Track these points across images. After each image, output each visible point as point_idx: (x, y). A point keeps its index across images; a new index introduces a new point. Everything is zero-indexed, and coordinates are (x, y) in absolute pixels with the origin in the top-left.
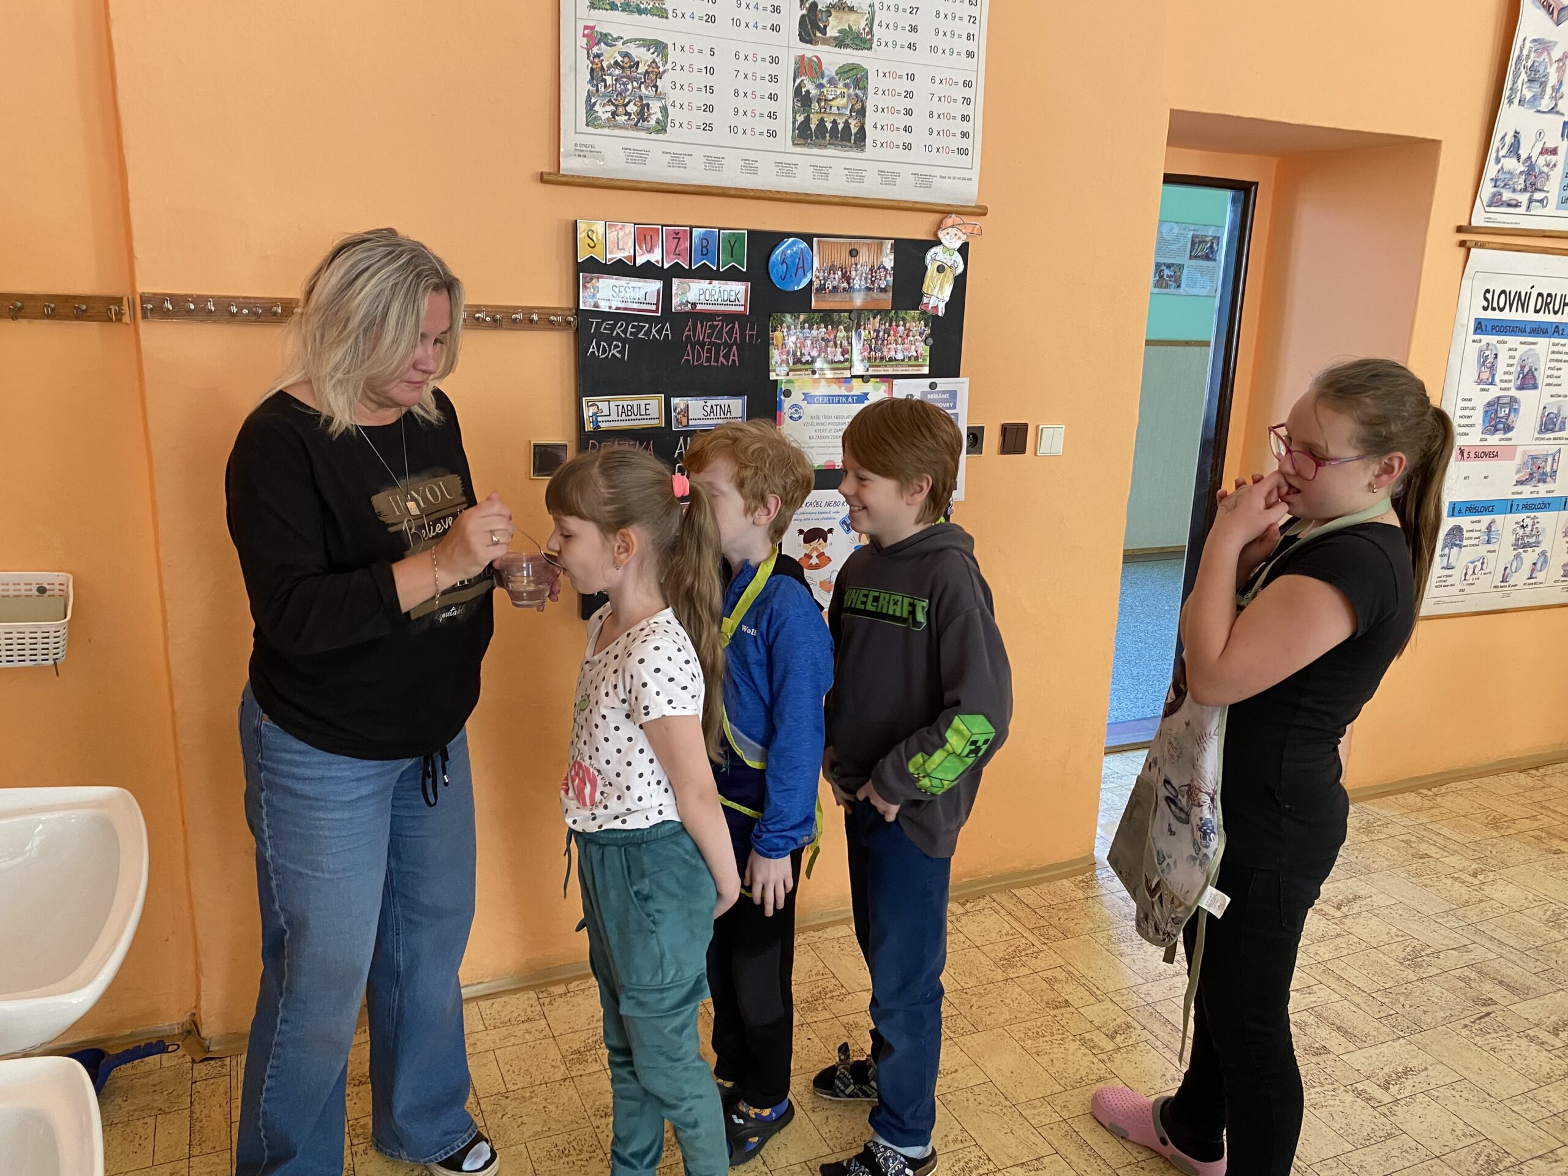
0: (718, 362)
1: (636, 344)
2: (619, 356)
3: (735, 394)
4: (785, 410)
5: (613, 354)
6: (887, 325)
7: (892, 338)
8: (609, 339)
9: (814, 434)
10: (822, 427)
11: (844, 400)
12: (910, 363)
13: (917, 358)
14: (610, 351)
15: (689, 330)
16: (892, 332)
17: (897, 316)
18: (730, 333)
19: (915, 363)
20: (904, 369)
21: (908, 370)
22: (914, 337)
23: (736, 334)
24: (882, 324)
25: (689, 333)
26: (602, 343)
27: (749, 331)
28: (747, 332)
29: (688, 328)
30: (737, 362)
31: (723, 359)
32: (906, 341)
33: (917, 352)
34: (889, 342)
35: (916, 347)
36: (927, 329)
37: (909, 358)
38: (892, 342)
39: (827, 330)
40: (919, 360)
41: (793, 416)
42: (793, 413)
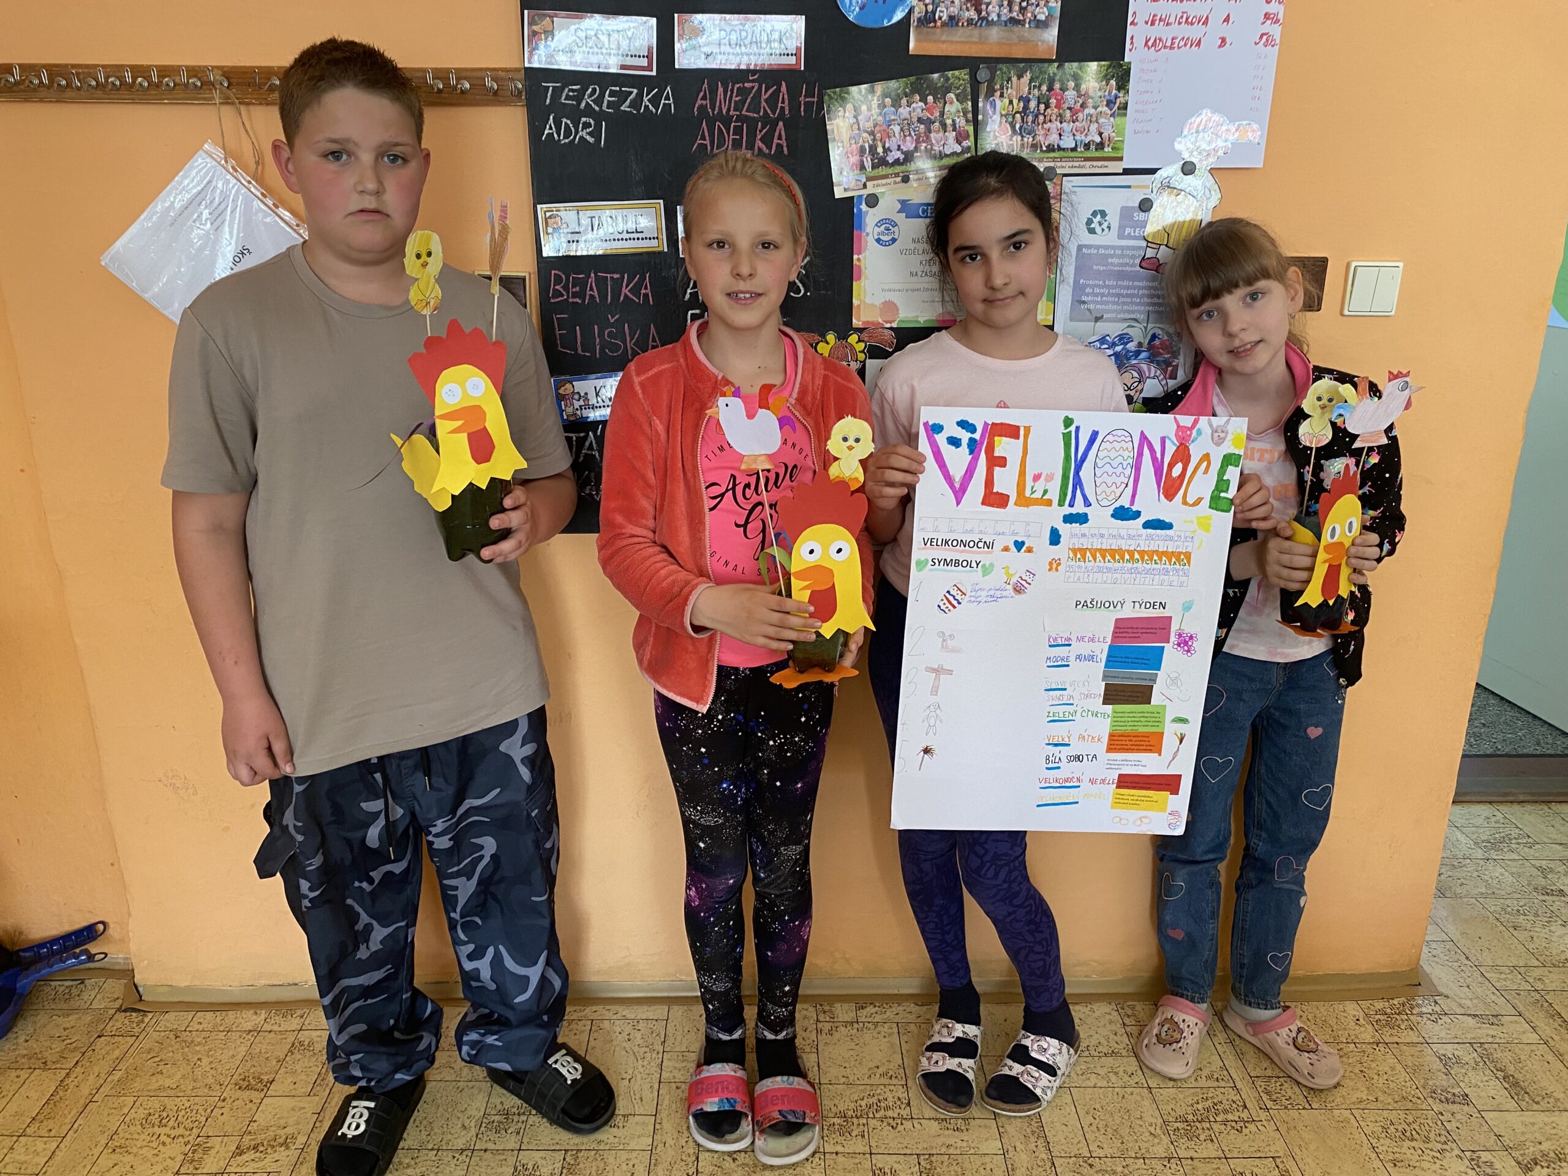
1: (619, 123)
2: (591, 140)
4: (869, 229)
5: (582, 138)
6: (1044, 88)
7: (1053, 111)
8: (575, 115)
9: (919, 269)
12: (1088, 154)
13: (1100, 146)
14: (577, 133)
15: (704, 98)
16: (1053, 101)
18: (773, 101)
20: (1076, 164)
21: (1083, 167)
22: (1095, 108)
23: (783, 102)
24: (1035, 86)
25: (704, 102)
26: (564, 120)
27: (806, 96)
28: (802, 98)
29: (701, 94)
30: (785, 149)
31: (761, 144)
32: (1080, 115)
33: (1101, 134)
34: (1048, 118)
35: (1100, 126)
36: (1121, 95)
37: (1085, 145)
38: (1054, 117)
39: (926, 104)
40: (1106, 150)
41: (882, 237)
42: (883, 233)
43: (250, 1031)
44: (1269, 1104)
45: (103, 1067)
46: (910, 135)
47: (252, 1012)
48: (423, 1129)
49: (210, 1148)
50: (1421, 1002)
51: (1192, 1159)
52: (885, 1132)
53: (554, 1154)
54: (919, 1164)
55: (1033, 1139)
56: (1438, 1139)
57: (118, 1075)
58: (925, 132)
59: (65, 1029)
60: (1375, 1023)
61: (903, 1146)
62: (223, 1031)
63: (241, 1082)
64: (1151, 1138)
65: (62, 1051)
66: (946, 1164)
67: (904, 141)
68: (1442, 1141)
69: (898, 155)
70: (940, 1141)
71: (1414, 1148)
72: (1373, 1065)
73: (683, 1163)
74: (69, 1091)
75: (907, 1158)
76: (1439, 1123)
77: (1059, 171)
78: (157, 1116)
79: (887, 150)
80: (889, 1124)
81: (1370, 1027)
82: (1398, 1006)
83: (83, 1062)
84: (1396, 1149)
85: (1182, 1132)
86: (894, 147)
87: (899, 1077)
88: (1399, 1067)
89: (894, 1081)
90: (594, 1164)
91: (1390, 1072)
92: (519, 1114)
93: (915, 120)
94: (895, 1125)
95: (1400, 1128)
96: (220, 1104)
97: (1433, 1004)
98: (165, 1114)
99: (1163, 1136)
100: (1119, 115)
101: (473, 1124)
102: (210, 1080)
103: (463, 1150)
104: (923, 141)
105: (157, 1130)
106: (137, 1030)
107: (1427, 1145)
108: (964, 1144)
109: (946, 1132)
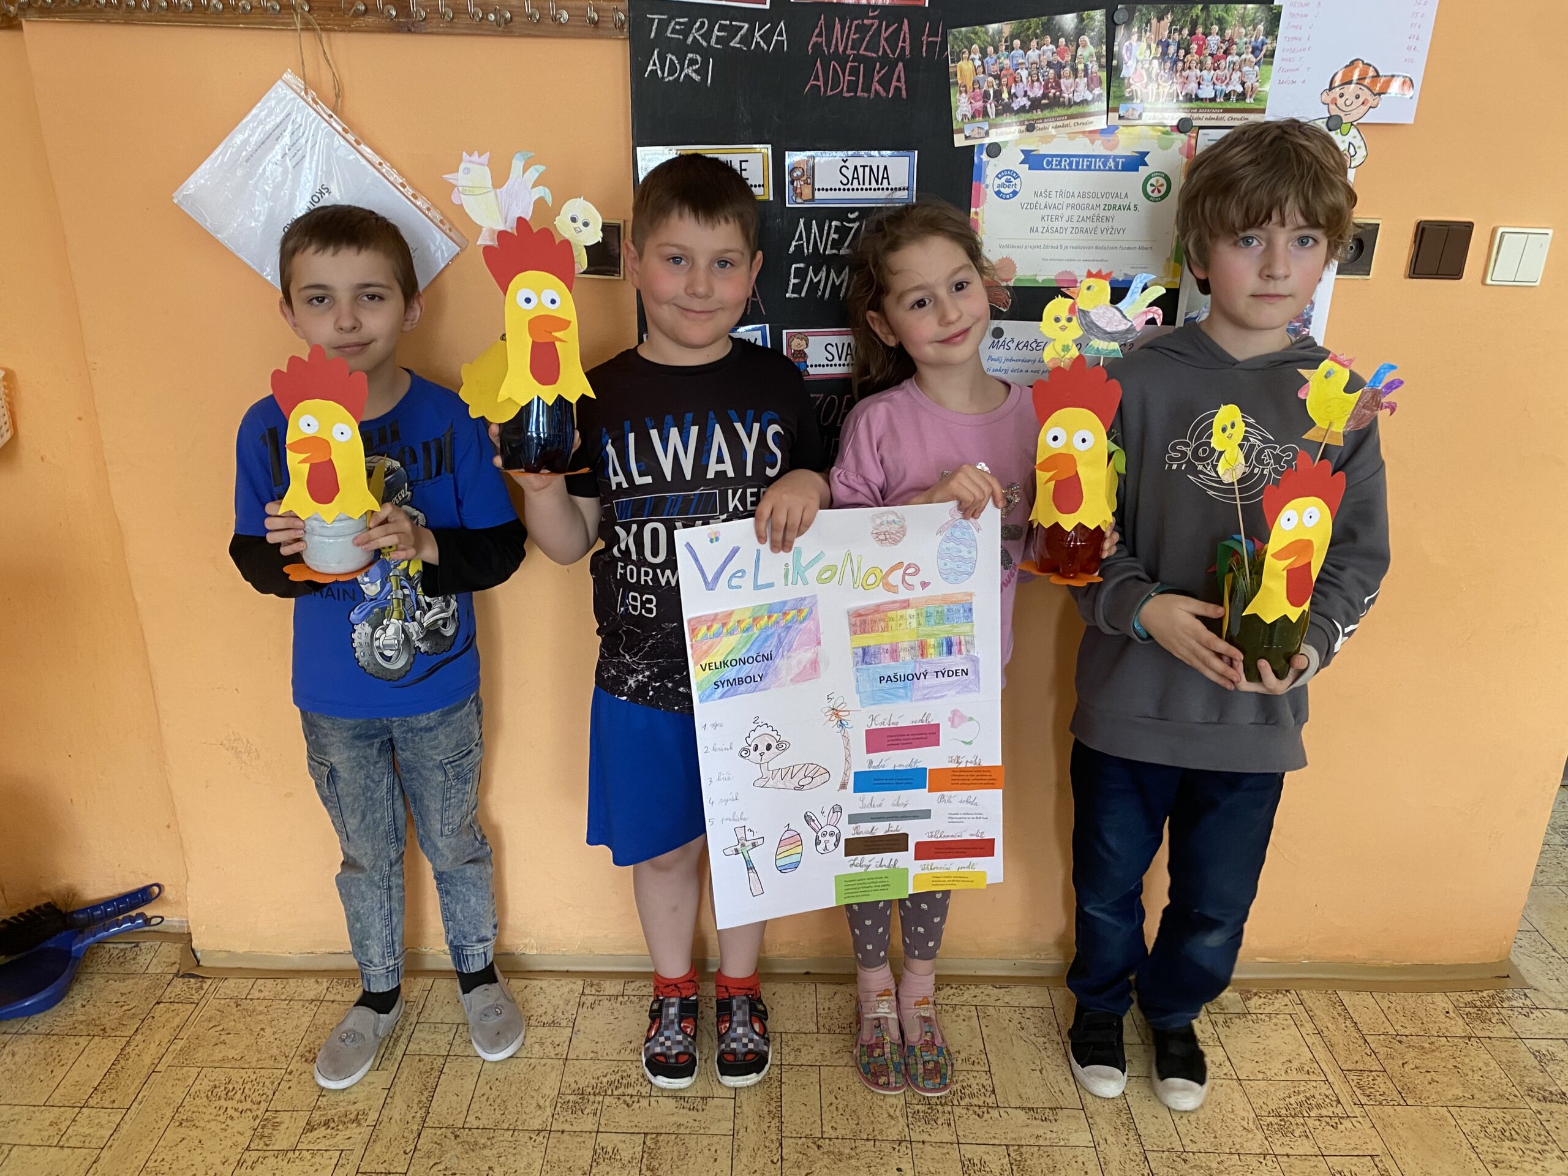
0: (869, 91)
1: (726, 59)
2: (697, 78)
3: (898, 145)
4: (989, 181)
5: (687, 75)
6: (1186, 32)
7: (1193, 58)
8: (681, 50)
9: (1040, 225)
10: (1055, 212)
11: (1099, 164)
12: (1228, 105)
13: (1242, 96)
14: (682, 70)
15: (820, 35)
16: (1194, 47)
17: (1208, 16)
18: (893, 40)
19: (1239, 105)
20: (1214, 116)
21: (1221, 119)
22: (1240, 55)
23: (904, 42)
24: (1175, 30)
25: (820, 40)
26: (669, 56)
27: (928, 36)
28: (924, 38)
29: (817, 31)
30: (904, 92)
31: (878, 87)
32: (1223, 62)
33: (1243, 84)
34: (1187, 65)
35: (1243, 75)
36: (1268, 41)
37: (1226, 95)
38: (1194, 64)
39: (1057, 47)
40: (1248, 101)
41: (1002, 190)
42: (1003, 186)
43: (313, 1001)
44: (1364, 1100)
45: (164, 1035)
46: (1038, 80)
47: (313, 980)
48: (497, 1109)
49: (280, 1123)
50: (1511, 995)
51: (1288, 1155)
52: (970, 1122)
53: (634, 1137)
54: (1009, 1155)
55: (1123, 1131)
56: (1538, 1139)
57: (179, 1044)
58: (1054, 78)
59: (122, 994)
60: (1465, 1016)
61: (991, 1136)
62: (285, 1000)
63: (307, 1054)
64: (1244, 1133)
65: (121, 1018)
66: (1036, 1155)
67: (1032, 87)
68: (1542, 1142)
69: (1024, 101)
70: (1027, 1131)
71: (1514, 1148)
72: (1467, 1061)
73: (766, 1150)
74: (131, 1060)
75: (997, 1149)
76: (1538, 1123)
77: (1196, 123)
78: (223, 1088)
79: (1013, 96)
80: (975, 1112)
81: (1461, 1022)
82: (1488, 999)
83: (144, 1030)
84: (1496, 1150)
85: (1276, 1126)
86: (1020, 93)
87: (982, 1063)
88: (1493, 1064)
89: (977, 1067)
90: (675, 1148)
91: (1484, 1069)
92: (594, 1095)
93: (1044, 63)
94: (981, 1114)
95: (1499, 1128)
96: (287, 1077)
97: (1523, 997)
98: (230, 1087)
99: (1256, 1131)
100: (1265, 63)
101: (547, 1103)
102: (275, 1052)
103: (540, 1131)
104: (1052, 87)
105: (223, 1102)
106: (196, 997)
107: (1527, 1146)
108: (1054, 1135)
109: (1035, 1122)
